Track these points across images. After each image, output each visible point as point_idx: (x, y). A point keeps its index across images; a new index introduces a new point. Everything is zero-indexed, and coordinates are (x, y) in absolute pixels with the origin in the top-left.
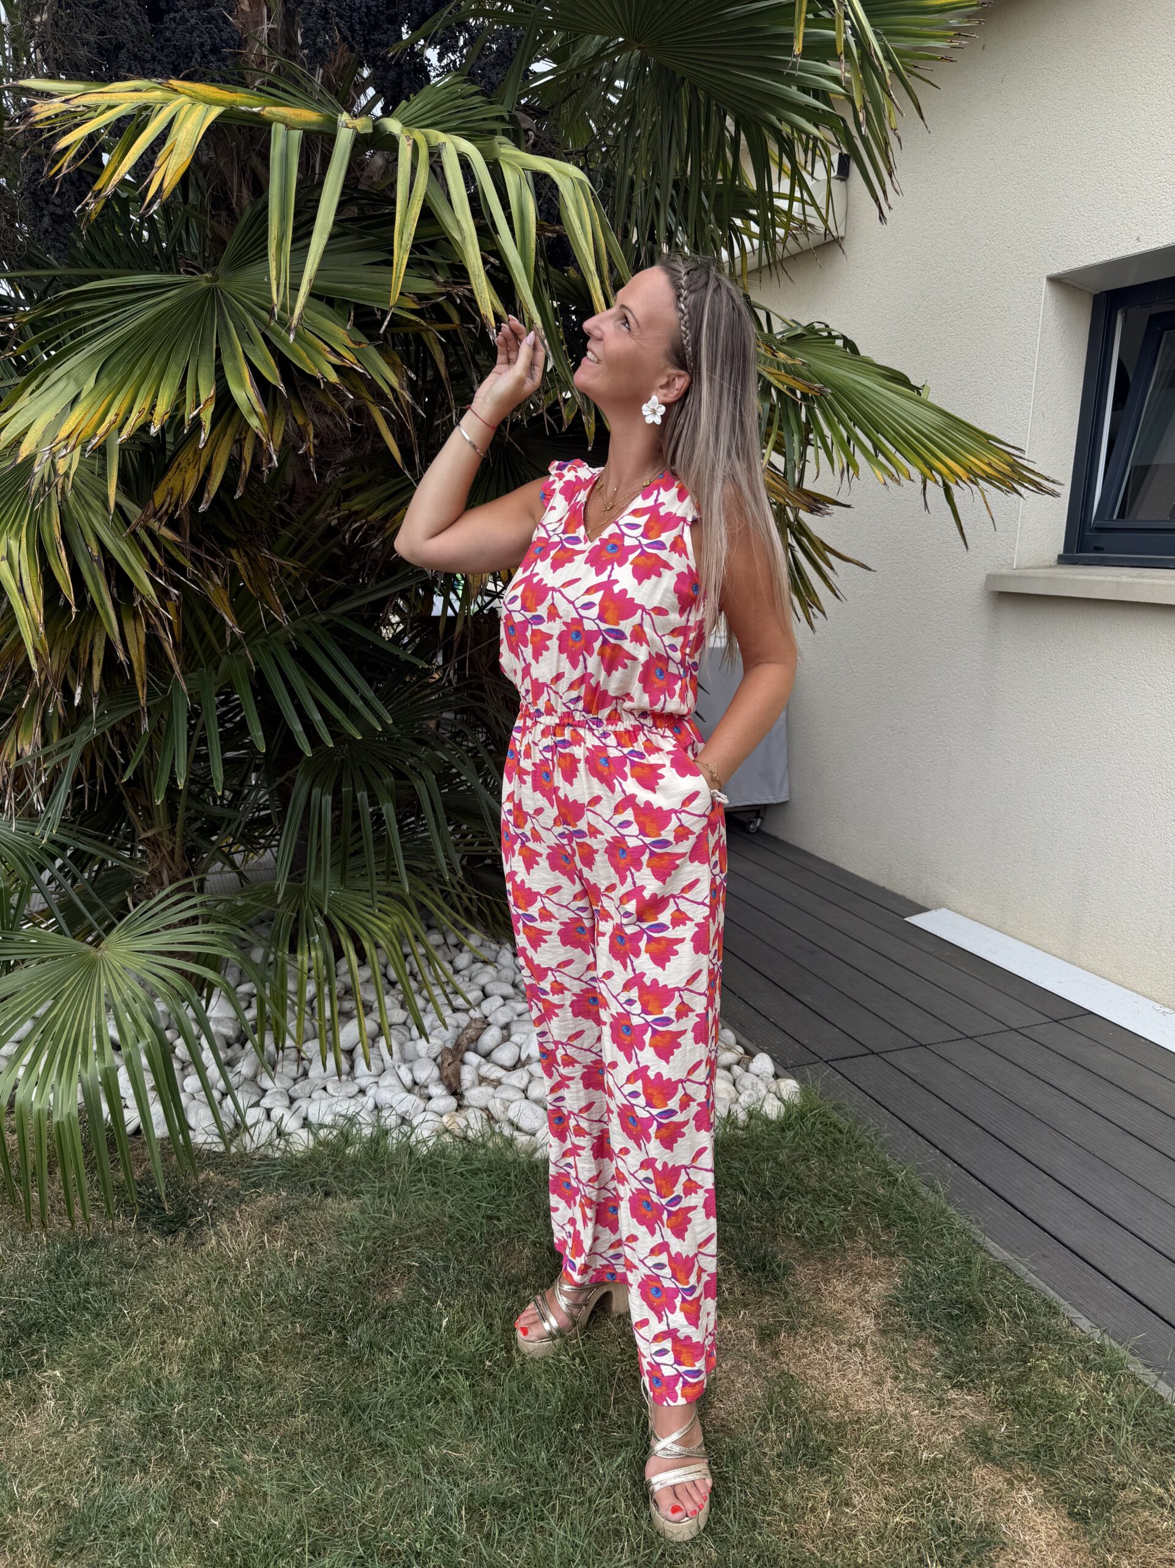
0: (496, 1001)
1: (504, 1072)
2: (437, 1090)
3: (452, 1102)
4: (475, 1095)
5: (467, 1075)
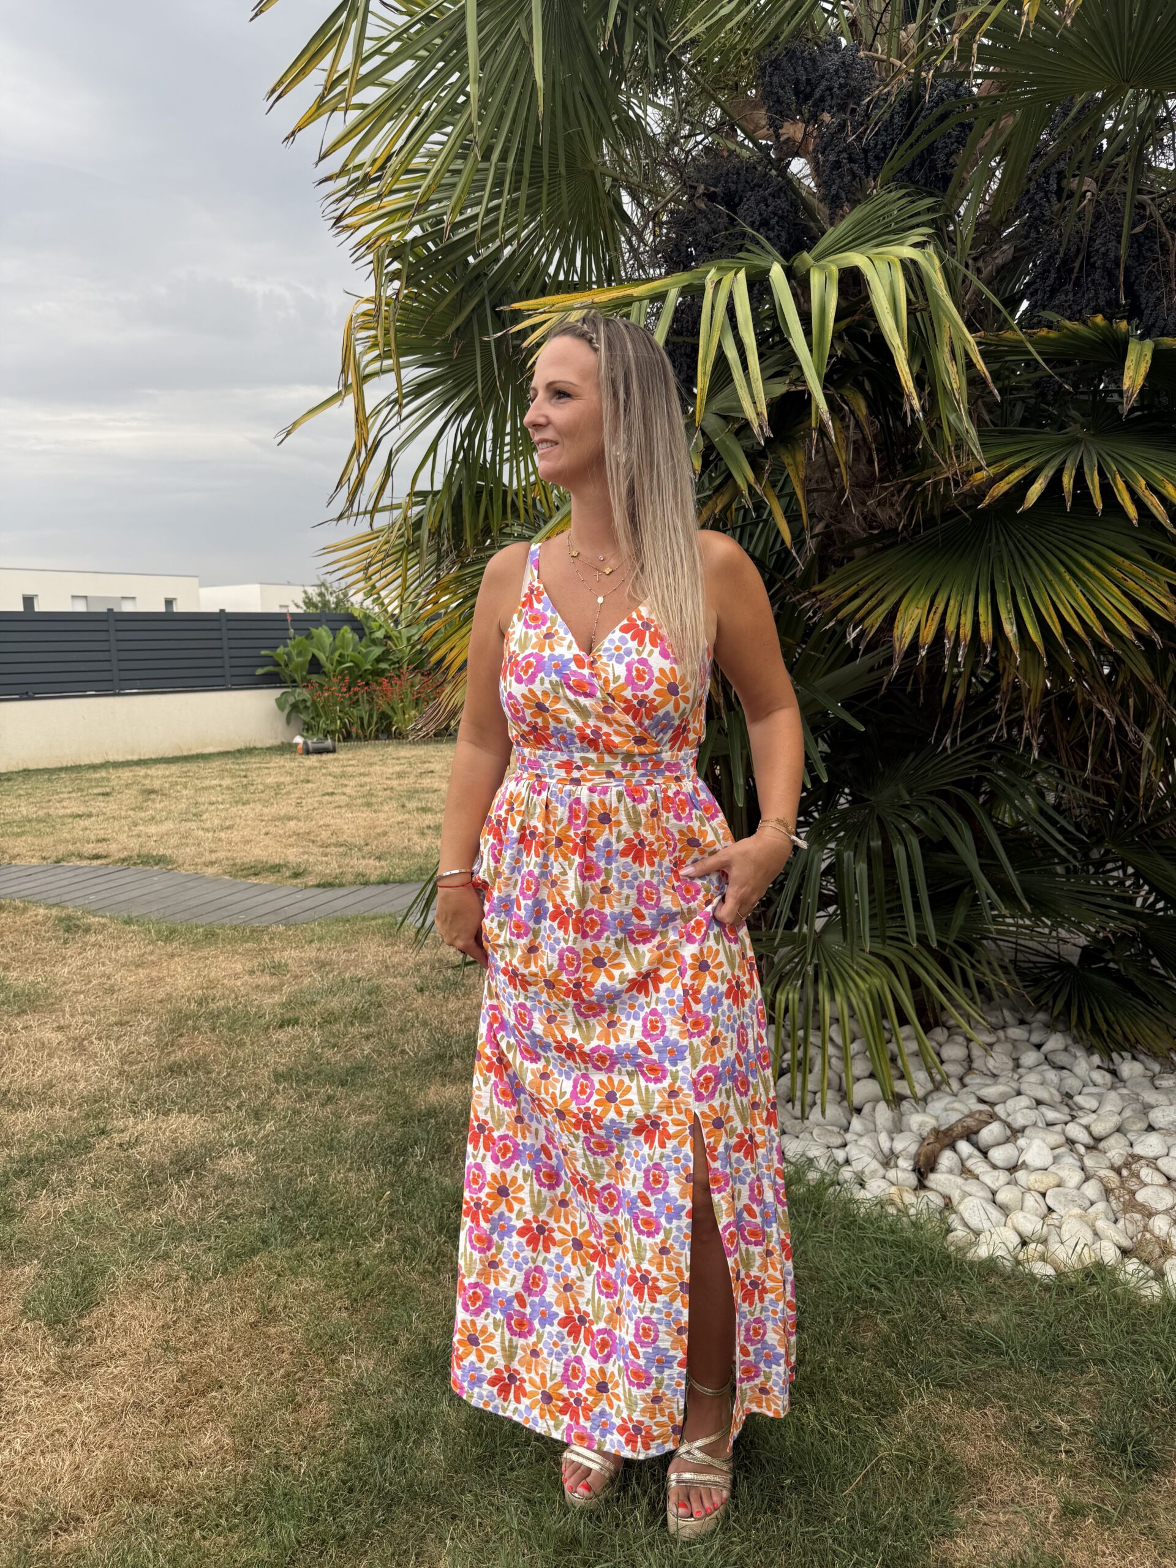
0: (1023, 1101)
1: (989, 1169)
2: (905, 1164)
3: (913, 1179)
4: (942, 1179)
5: (947, 1159)
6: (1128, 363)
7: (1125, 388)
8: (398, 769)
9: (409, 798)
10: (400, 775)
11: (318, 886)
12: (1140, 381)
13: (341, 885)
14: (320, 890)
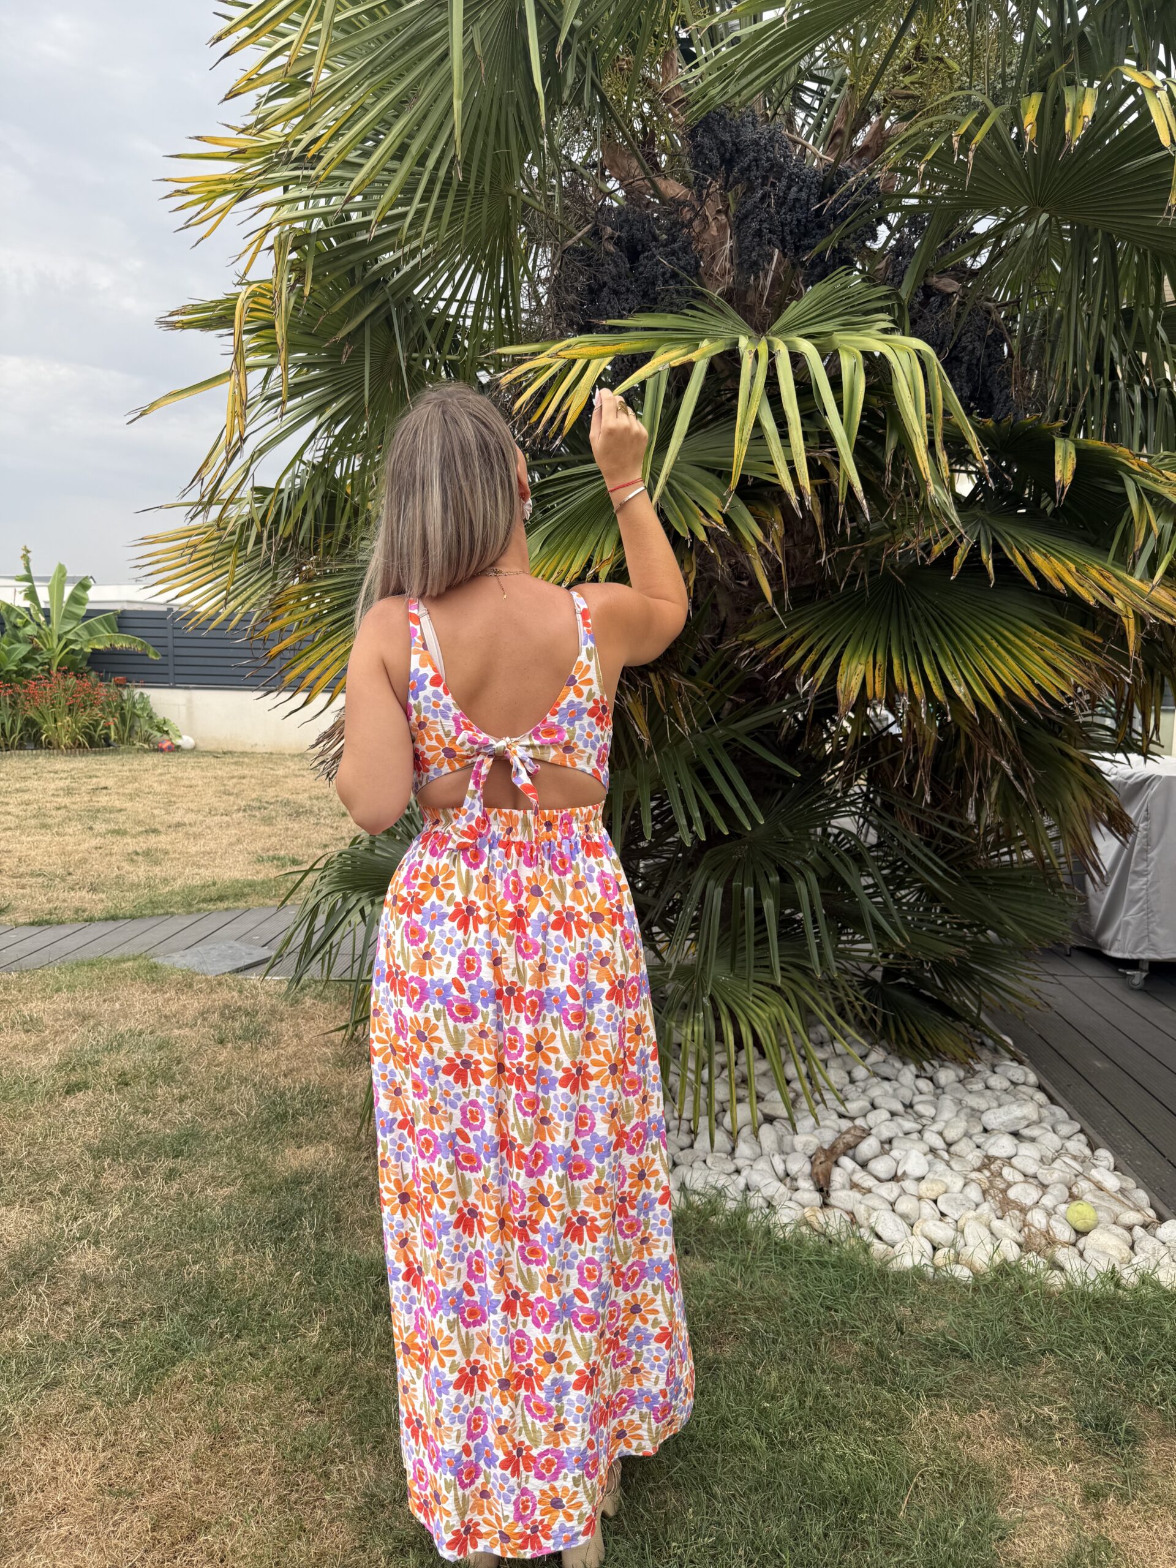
0: (883, 1115)
1: (877, 1183)
6: (1057, 459)
7: (1057, 480)
8: (62, 784)
9: (95, 818)
10: (69, 792)
11: (32, 924)
12: (1068, 476)
13: (60, 923)
14: (35, 930)
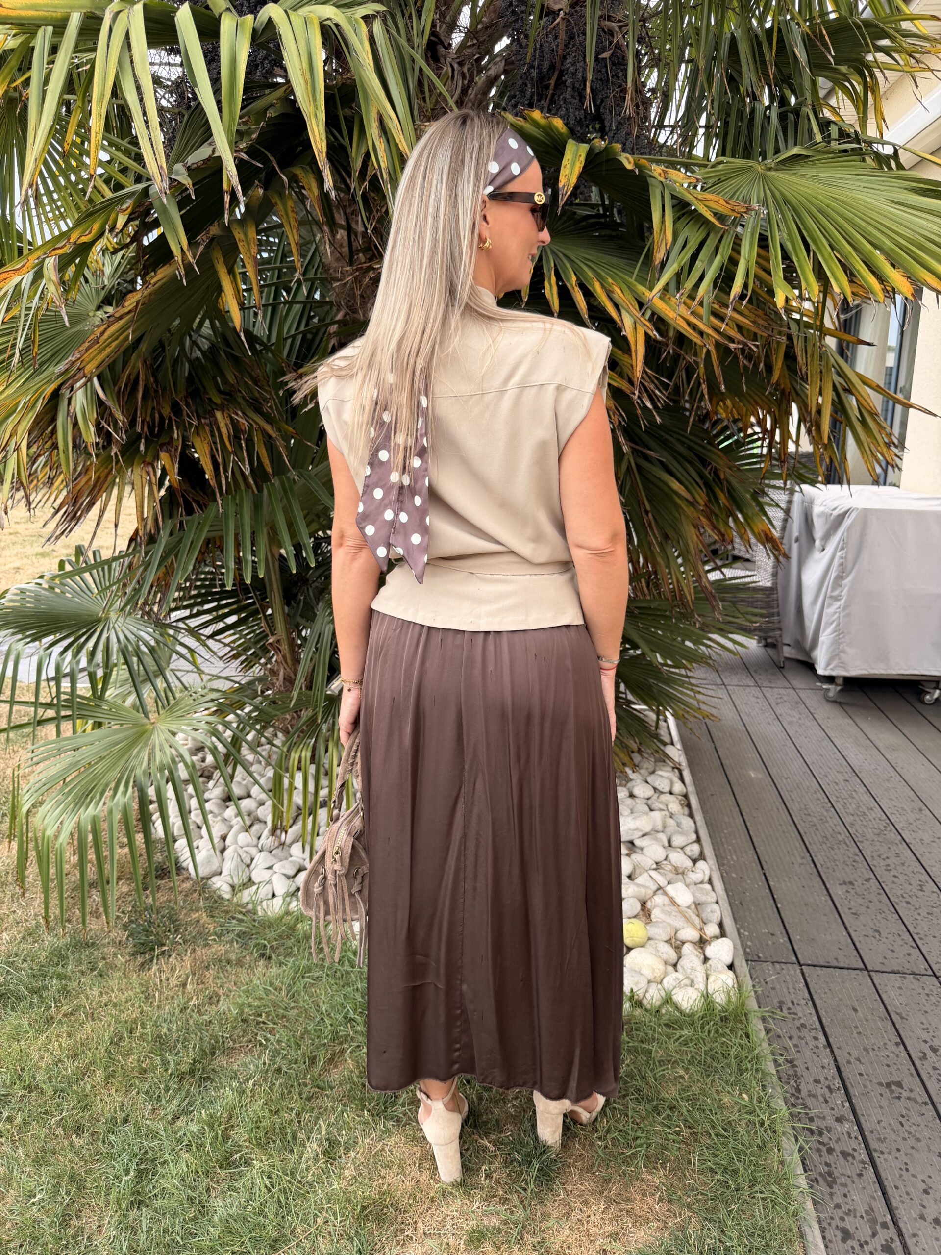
6: (564, 162)
7: (561, 185)
12: (574, 180)
